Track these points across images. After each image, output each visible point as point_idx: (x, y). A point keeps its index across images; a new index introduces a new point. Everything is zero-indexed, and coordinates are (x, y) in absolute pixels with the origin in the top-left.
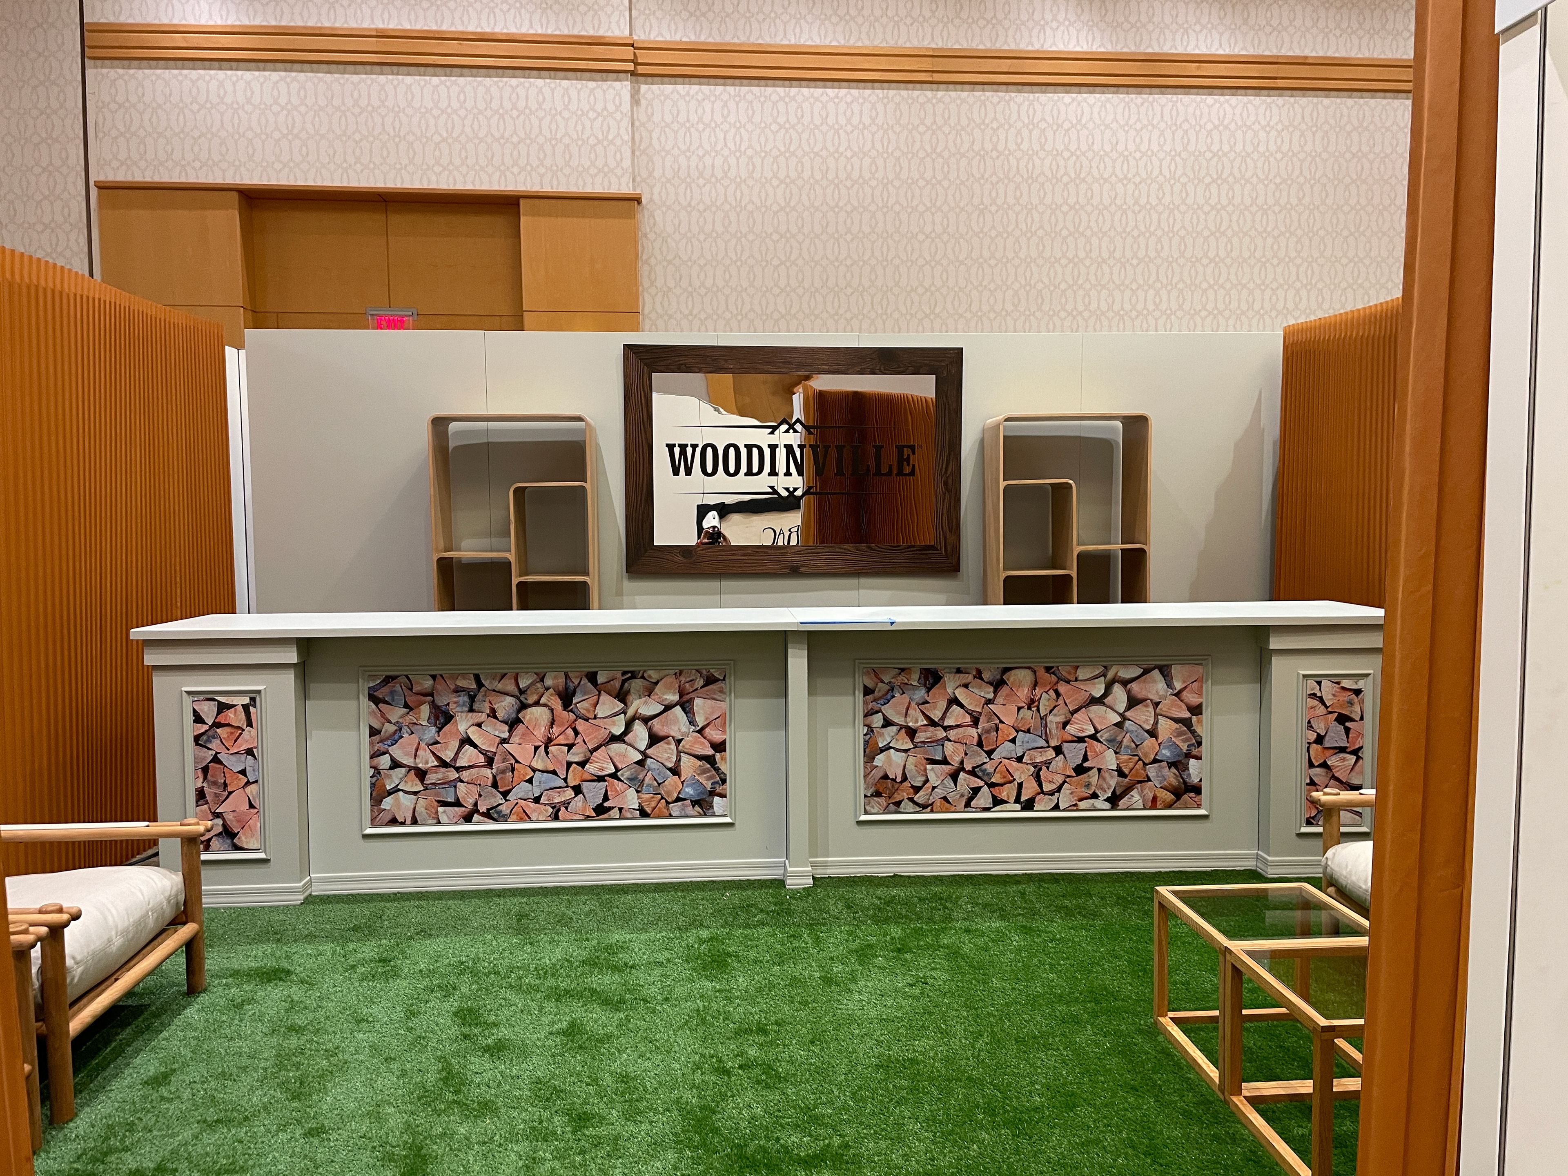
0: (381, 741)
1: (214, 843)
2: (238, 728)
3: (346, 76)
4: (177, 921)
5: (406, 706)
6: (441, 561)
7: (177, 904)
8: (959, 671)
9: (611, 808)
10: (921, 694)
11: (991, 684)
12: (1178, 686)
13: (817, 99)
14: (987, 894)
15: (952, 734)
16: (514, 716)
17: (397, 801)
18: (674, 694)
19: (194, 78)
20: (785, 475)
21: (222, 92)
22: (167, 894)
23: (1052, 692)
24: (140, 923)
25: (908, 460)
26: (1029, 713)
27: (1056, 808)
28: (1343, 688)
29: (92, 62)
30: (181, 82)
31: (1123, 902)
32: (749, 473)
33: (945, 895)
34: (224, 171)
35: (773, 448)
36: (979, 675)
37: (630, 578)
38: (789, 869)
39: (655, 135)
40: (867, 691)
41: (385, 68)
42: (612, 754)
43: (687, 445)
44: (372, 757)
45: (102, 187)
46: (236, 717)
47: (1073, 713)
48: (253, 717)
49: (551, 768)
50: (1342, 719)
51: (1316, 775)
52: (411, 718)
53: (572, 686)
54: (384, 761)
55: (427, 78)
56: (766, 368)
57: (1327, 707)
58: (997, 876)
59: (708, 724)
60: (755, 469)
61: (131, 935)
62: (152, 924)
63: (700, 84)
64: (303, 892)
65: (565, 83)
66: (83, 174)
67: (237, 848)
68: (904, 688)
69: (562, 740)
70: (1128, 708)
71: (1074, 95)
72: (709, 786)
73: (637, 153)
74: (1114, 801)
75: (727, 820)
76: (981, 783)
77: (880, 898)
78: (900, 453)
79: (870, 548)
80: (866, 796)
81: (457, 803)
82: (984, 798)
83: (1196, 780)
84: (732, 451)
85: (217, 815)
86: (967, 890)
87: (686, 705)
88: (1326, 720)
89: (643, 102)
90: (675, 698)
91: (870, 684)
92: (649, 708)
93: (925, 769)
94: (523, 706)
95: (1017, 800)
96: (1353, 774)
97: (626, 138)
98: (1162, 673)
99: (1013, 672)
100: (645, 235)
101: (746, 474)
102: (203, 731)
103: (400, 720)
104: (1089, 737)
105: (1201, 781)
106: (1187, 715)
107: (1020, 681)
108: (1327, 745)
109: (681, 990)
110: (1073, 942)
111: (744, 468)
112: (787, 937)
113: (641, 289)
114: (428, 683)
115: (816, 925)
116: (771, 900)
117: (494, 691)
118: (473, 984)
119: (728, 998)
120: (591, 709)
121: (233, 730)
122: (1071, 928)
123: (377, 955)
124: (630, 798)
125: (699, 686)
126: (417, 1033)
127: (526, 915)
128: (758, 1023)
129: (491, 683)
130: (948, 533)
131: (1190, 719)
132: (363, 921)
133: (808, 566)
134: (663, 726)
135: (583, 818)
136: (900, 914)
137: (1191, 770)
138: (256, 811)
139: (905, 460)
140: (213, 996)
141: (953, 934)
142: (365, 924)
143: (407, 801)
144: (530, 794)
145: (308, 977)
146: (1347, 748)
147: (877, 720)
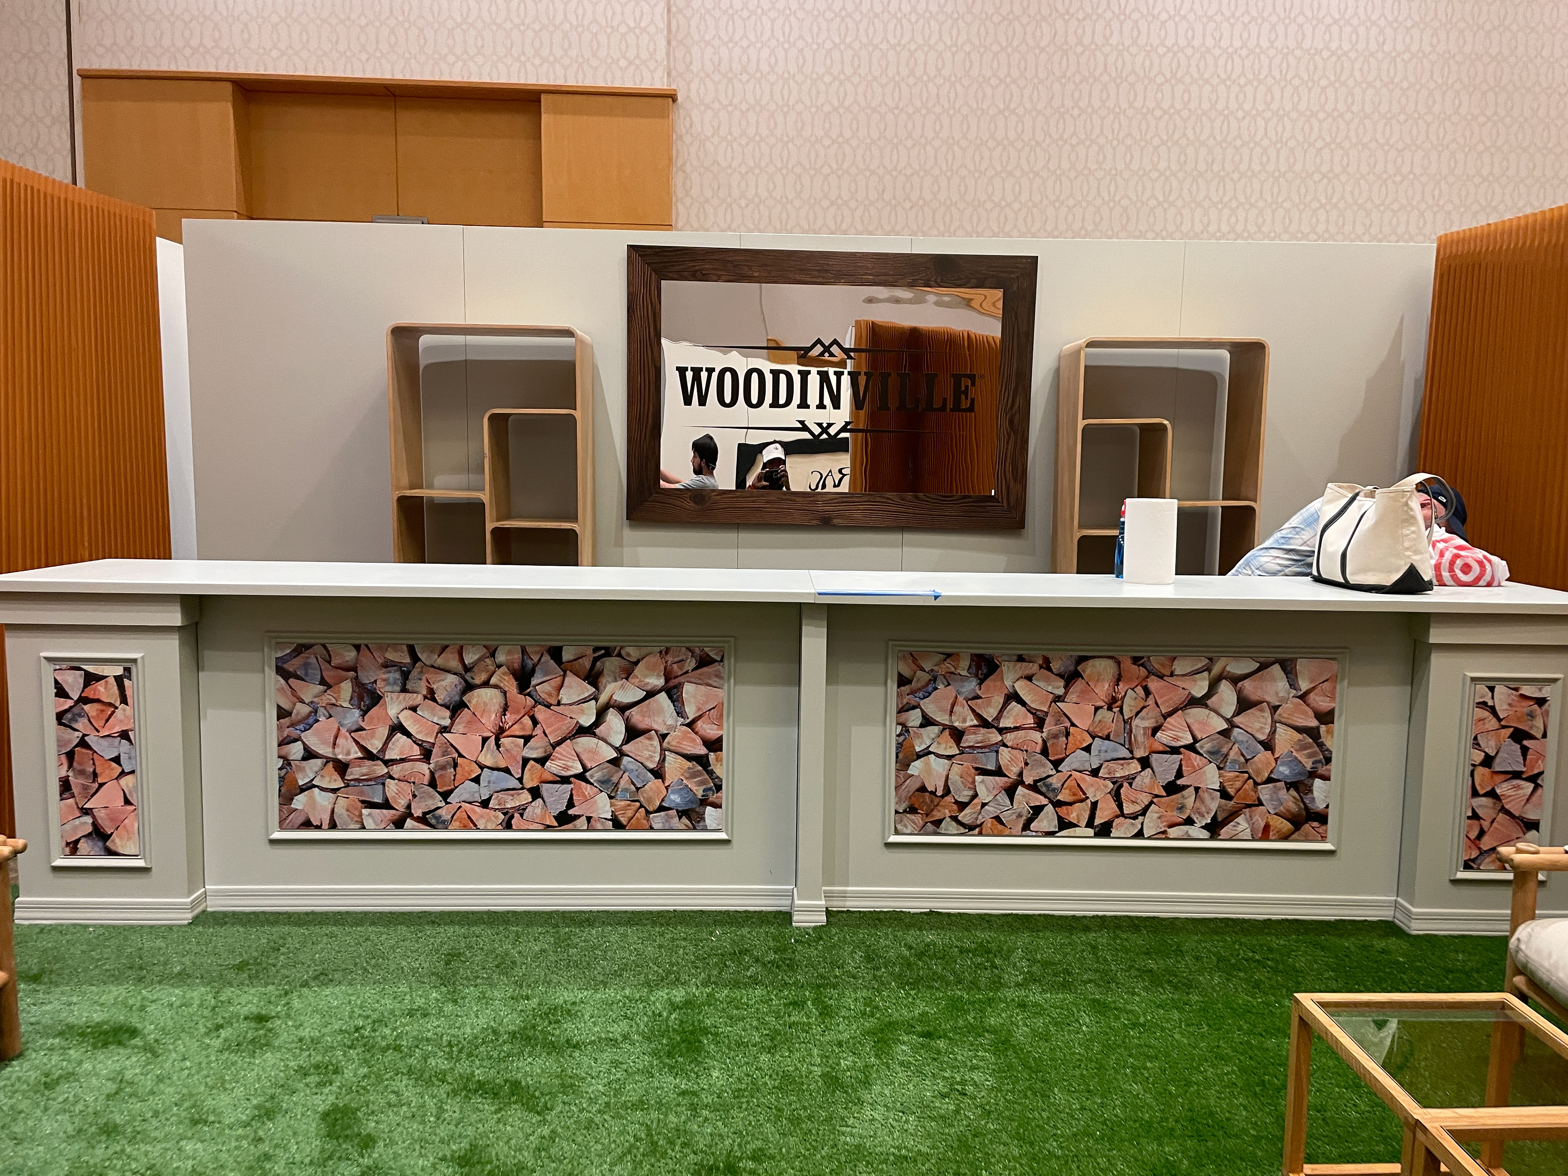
0: (292, 725)
1: (83, 846)
2: (110, 705)
5: (323, 682)
6: (401, 500)
8: (1021, 659)
9: (577, 817)
10: (971, 686)
11: (1060, 676)
12: (1304, 686)
14: (1047, 946)
15: (1009, 738)
16: (457, 698)
17: (312, 800)
18: (658, 676)
20: (818, 407)
23: (1140, 691)
25: (966, 393)
26: (1110, 715)
27: (1140, 835)
28: (1524, 697)
31: (1224, 966)
32: (775, 404)
33: (993, 946)
35: (804, 376)
36: (1046, 665)
37: (631, 526)
38: (797, 902)
39: (693, 23)
40: (903, 681)
42: (578, 750)
43: (701, 369)
44: (280, 744)
45: (86, 76)
46: (106, 691)
47: (1165, 717)
48: (128, 693)
49: (503, 765)
50: (1519, 736)
51: (1480, 806)
52: (329, 698)
53: (530, 663)
54: (296, 751)
56: (798, 277)
57: (1499, 720)
59: (700, 716)
60: (782, 400)
64: (192, 909)
66: (66, 61)
67: (111, 853)
68: (949, 678)
69: (516, 730)
70: (1238, 713)
72: (700, 793)
73: (674, 43)
74: (1214, 829)
75: (723, 836)
76: (1044, 801)
77: (910, 948)
78: (957, 384)
79: (917, 498)
80: (897, 812)
81: (386, 805)
82: (1047, 820)
83: (1322, 807)
84: (755, 377)
85: (86, 812)
86: (1023, 939)
87: (673, 692)
88: (1498, 736)
90: (660, 682)
91: (907, 672)
92: (627, 693)
93: (974, 782)
94: (469, 687)
95: (1090, 824)
96: (1528, 805)
97: (662, 25)
98: (1284, 669)
99: (1090, 662)
100: (681, 137)
101: (771, 406)
102: (66, 707)
103: (315, 700)
104: (1186, 747)
105: (1327, 807)
106: (1314, 723)
107: (1099, 674)
108: (1497, 769)
109: (633, 1092)
110: (1163, 1029)
111: (769, 398)
112: (785, 1005)
113: (674, 199)
114: (350, 655)
115: (824, 986)
116: (771, 944)
117: (432, 666)
118: (360, 1065)
119: (693, 1107)
120: (554, 693)
121: (103, 708)
122: (1159, 1006)
123: (254, 1010)
124: (601, 805)
125: (690, 668)
126: (265, 1147)
127: (459, 955)
128: (729, 1155)
129: (429, 656)
130: (1012, 482)
131: (1318, 728)
132: (255, 954)
133: (842, 517)
134: (644, 716)
135: (541, 827)
136: (935, 973)
137: (1316, 793)
138: (133, 808)
139: (962, 392)
140: (26, 1065)
141: (1002, 1010)
142: (256, 959)
143: (323, 800)
144: (477, 795)
145: (156, 1041)
146: (1522, 772)
147: (914, 718)
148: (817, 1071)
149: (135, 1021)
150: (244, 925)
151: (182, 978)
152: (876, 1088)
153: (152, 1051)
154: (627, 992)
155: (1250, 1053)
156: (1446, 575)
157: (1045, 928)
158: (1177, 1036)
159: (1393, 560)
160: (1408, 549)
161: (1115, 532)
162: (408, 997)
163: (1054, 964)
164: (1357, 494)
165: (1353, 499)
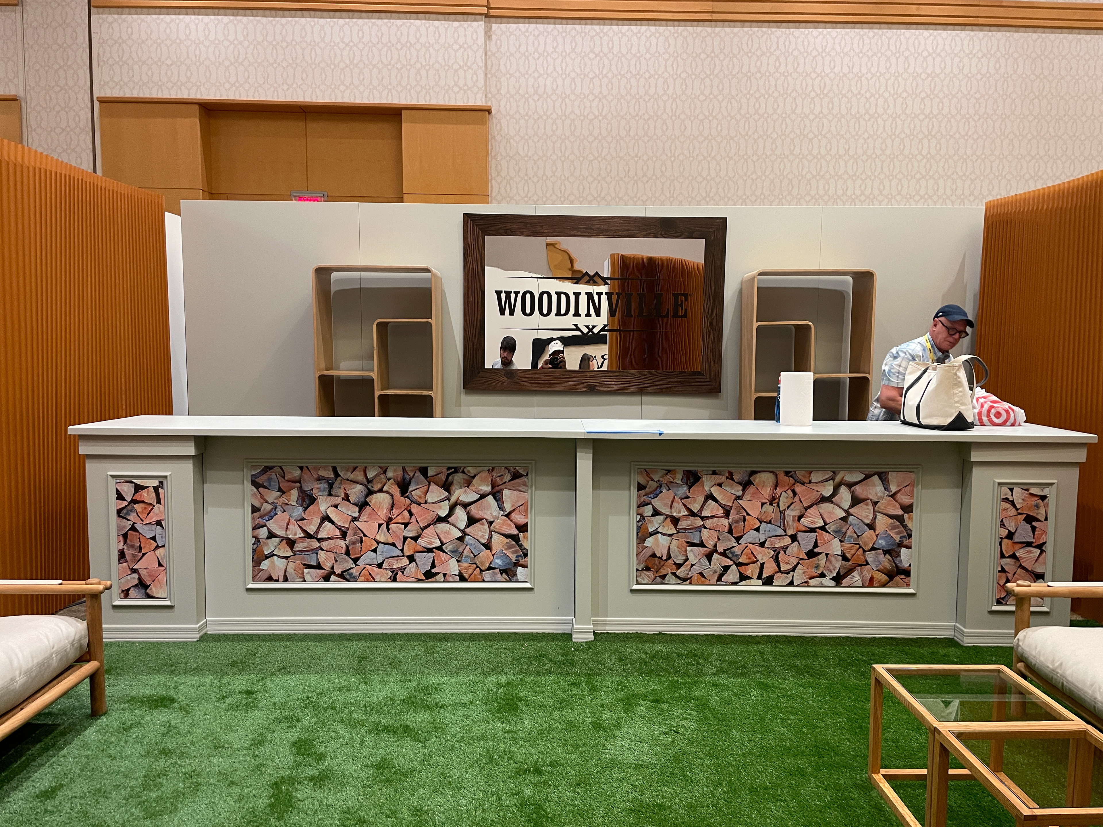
0: (261, 517)
1: (132, 592)
2: (150, 504)
3: (277, 19)
4: (82, 659)
5: (280, 490)
6: (321, 377)
7: (81, 646)
8: (714, 473)
9: (437, 574)
10: (683, 490)
11: (740, 483)
12: (894, 489)
13: (624, 34)
14: (732, 653)
15: (708, 523)
16: (363, 499)
17: (273, 564)
18: (488, 485)
19: (168, 21)
20: (586, 315)
21: (188, 32)
22: (71, 639)
23: (790, 492)
24: (43, 665)
25: (681, 305)
26: (771, 508)
27: (791, 584)
28: (1031, 494)
29: (96, 9)
30: (159, 24)
31: (843, 663)
32: (558, 314)
33: (699, 653)
34: (189, 90)
35: (577, 295)
36: (731, 477)
37: (466, 393)
38: (575, 626)
39: (502, 62)
40: (640, 487)
41: (305, 13)
42: (438, 532)
43: (511, 292)
44: (254, 529)
45: (102, 101)
46: (148, 496)
47: (806, 509)
48: (162, 496)
49: (391, 541)
50: (1030, 519)
51: (1006, 564)
52: (283, 499)
53: (408, 478)
54: (263, 533)
55: (336, 20)
56: (572, 233)
57: (1017, 509)
58: (742, 636)
59: (514, 510)
60: (563, 311)
61: (34, 674)
62: (55, 664)
63: (536, 23)
64: (199, 632)
65: (437, 23)
66: (89, 92)
67: (149, 596)
68: (670, 485)
69: (399, 519)
70: (852, 506)
71: (821, 30)
72: (514, 559)
73: (489, 76)
74: (838, 580)
75: (528, 585)
76: (731, 563)
77: (646, 653)
78: (676, 300)
79: (651, 373)
80: (637, 570)
81: (319, 567)
82: (733, 574)
83: (906, 565)
84: (545, 296)
85: (135, 571)
86: (716, 649)
87: (497, 495)
88: (1016, 520)
89: (494, 37)
90: (489, 489)
91: (643, 482)
92: (467, 496)
93: (686, 551)
94: (370, 493)
95: (760, 577)
96: (1037, 564)
97: (481, 64)
98: (880, 478)
99: (758, 475)
100: (494, 137)
101: (556, 315)
102: (123, 506)
103: (275, 501)
104: (820, 528)
105: (910, 565)
106: (900, 512)
107: (764, 482)
108: (1016, 540)
109: (477, 730)
110: (802, 698)
111: (554, 310)
112: (568, 685)
113: (490, 178)
114: (297, 473)
115: (593, 675)
116: (560, 651)
117: (348, 480)
118: (313, 717)
119: (514, 739)
120: (423, 496)
121: (145, 506)
122: (801, 686)
123: (244, 688)
124: (452, 566)
125: (507, 480)
126: (260, 760)
127: (366, 658)
128: (536, 763)
129: (345, 474)
130: (712, 363)
131: (903, 516)
132: (240, 657)
133: (602, 386)
134: (478, 510)
135: (415, 580)
136: (661, 668)
137: (903, 557)
138: (163, 568)
139: (679, 305)
140: (110, 719)
141: (703, 688)
142: (241, 660)
143: (279, 564)
144: (375, 560)
145: (187, 705)
146: (1032, 543)
147: (648, 511)
148: (589, 720)
149: (172, 693)
150: (231, 641)
151: (198, 671)
152: (624, 730)
153: (185, 710)
154: (471, 678)
155: (855, 711)
156: (985, 419)
157: (731, 642)
158: (810, 702)
159: (947, 409)
160: (957, 402)
161: (775, 394)
162: (337, 681)
163: (736, 662)
164: (927, 369)
165: (925, 372)
